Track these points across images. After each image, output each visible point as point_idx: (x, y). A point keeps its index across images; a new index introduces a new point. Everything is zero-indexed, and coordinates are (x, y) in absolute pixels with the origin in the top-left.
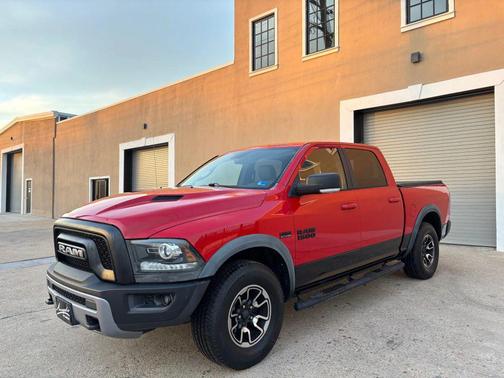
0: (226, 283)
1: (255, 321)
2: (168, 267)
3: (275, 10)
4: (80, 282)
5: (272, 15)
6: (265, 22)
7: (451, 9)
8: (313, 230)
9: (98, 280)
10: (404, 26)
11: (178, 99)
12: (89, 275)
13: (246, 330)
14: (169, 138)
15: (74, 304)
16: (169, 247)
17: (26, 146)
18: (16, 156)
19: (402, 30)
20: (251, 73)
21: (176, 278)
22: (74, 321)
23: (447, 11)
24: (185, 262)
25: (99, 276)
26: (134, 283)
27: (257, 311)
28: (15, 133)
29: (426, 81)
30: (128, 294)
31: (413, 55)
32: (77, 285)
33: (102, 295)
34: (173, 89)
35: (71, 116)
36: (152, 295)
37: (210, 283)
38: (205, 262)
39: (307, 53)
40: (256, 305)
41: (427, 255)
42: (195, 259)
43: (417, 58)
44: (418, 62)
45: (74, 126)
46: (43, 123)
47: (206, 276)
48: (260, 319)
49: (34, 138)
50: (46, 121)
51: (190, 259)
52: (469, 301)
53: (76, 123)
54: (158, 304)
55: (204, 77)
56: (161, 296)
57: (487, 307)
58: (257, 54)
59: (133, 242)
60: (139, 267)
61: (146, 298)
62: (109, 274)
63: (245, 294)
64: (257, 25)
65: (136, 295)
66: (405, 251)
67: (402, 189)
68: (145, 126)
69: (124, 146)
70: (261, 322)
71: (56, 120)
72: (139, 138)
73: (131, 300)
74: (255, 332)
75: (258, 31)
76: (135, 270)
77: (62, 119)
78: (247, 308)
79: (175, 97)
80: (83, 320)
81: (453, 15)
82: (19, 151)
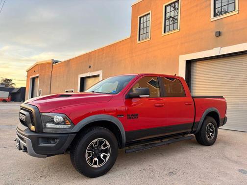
0: (85, 136)
1: (102, 156)
2: (58, 126)
3: (150, 12)
4: (22, 131)
5: (149, 14)
6: (145, 18)
7: (237, 9)
8: (137, 115)
9: (29, 131)
10: (212, 18)
11: (105, 54)
12: (26, 128)
13: (96, 159)
14: (100, 73)
15: (21, 141)
16: (58, 117)
17: (40, 75)
18: (36, 79)
19: (212, 20)
20: (138, 42)
21: (60, 132)
22: (20, 149)
23: (235, 10)
24: (65, 124)
25: (30, 129)
26: (43, 133)
27: (102, 151)
28: (36, 69)
29: (223, 45)
30: (39, 137)
31: (216, 32)
32: (21, 132)
33: (29, 137)
34: (103, 49)
35: (59, 61)
36: (50, 138)
37: (76, 135)
38: (75, 125)
39: (165, 32)
40: (103, 148)
41: (210, 134)
42: (69, 123)
43: (219, 34)
44: (219, 36)
45: (60, 66)
46: (47, 65)
47: (75, 132)
48: (104, 155)
49: (44, 71)
50: (49, 63)
51: (67, 123)
52: (225, 158)
53: (61, 65)
54: (52, 142)
55: (116, 44)
56: (54, 139)
57: (233, 161)
58: (141, 33)
59: (43, 114)
60: (45, 125)
61: (47, 140)
62: (33, 128)
63: (96, 142)
64: (142, 19)
65: (43, 138)
66: (196, 131)
67: (194, 99)
68: (90, 67)
69: (81, 76)
70: (105, 157)
71: (53, 63)
72: (87, 72)
73: (40, 140)
74: (101, 161)
75: (142, 22)
76: (43, 126)
77: (55, 63)
78: (98, 149)
79: (103, 53)
80: (23, 148)
81: (237, 12)
82: (37, 77)
